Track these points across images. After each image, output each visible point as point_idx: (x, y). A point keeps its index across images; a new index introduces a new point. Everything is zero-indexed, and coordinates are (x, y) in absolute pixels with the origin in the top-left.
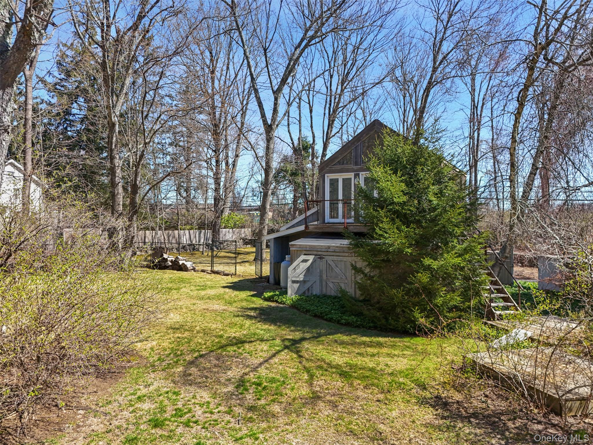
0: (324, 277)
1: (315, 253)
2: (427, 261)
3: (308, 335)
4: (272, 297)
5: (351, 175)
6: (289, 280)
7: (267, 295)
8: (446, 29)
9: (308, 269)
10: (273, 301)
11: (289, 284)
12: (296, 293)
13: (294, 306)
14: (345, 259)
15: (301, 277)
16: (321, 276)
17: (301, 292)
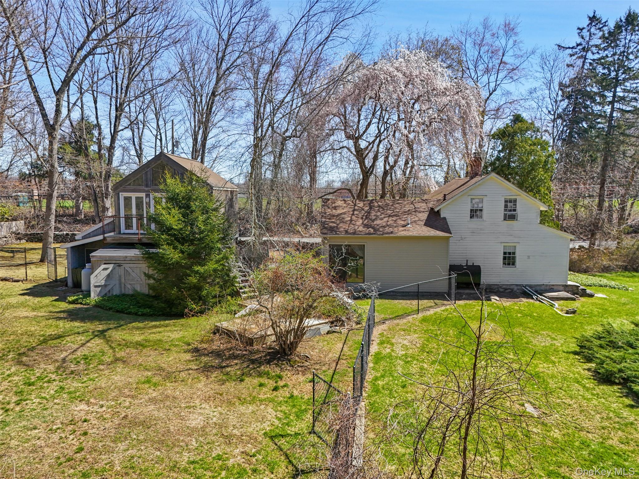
0: (123, 280)
1: (114, 262)
2: (196, 268)
3: (111, 326)
4: (77, 300)
5: (143, 195)
6: (91, 285)
7: (71, 299)
8: (227, 46)
9: (108, 276)
10: (78, 303)
11: (92, 288)
12: (98, 296)
13: (97, 306)
14: (140, 266)
15: (103, 283)
16: (120, 280)
17: (103, 294)
